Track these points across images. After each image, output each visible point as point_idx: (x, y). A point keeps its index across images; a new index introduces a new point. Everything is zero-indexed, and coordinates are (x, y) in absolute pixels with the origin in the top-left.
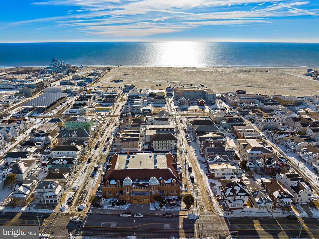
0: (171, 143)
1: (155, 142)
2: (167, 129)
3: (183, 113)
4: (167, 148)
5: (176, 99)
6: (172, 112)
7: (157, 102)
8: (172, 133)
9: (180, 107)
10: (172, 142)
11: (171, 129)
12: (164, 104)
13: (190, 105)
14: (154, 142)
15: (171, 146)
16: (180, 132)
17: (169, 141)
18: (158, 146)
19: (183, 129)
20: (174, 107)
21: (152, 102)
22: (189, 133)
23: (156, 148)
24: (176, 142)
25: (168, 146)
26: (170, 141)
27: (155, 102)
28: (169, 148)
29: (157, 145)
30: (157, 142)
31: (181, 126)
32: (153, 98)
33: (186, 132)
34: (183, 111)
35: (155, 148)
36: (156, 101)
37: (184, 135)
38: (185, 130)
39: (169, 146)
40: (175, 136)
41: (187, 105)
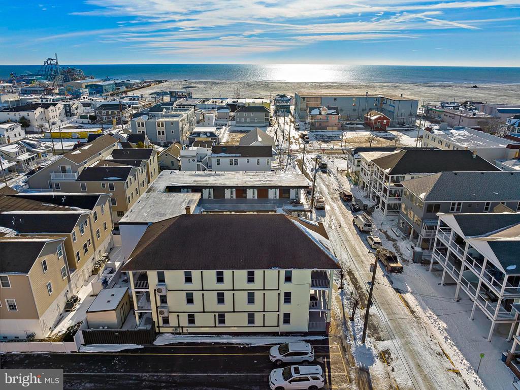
0: (285, 287)
1: (161, 280)
2: (263, 191)
3: (324, 146)
4: (251, 319)
5: (300, 119)
6: (290, 143)
7: (246, 122)
8: (290, 212)
9: (313, 134)
10: (288, 279)
11: (284, 191)
12: (266, 126)
13: (343, 128)
14: (152, 275)
15: (285, 308)
16: (327, 208)
17: (272, 273)
18: (191, 308)
19: (337, 196)
20: (295, 134)
21: (230, 123)
22: (369, 211)
23: (173, 321)
24: (320, 280)
25: (257, 306)
26: (273, 275)
27: (240, 122)
28: (271, 319)
29: (176, 301)
30: (174, 277)
31: (328, 186)
32: (232, 114)
33: (355, 211)
34: (326, 142)
35: (166, 321)
36: (243, 120)
37: (347, 224)
38: (346, 199)
39: (271, 304)
40: (316, 236)
41: (336, 128)
